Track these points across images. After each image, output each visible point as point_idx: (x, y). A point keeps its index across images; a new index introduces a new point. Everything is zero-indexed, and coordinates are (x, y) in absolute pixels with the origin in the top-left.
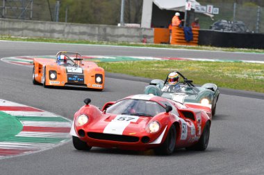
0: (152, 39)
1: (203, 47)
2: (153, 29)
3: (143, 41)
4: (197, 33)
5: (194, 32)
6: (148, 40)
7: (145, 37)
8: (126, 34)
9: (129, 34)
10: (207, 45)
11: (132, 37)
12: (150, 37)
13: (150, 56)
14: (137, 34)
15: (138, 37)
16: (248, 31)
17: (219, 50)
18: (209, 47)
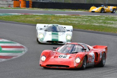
0: (13, 6)
1: (35, 9)
2: (13, 1)
3: (9, 6)
4: (31, 2)
5: (30, 2)
6: (11, 6)
7: (10, 4)
8: (2, 3)
9: (3, 3)
10: (36, 8)
11: (4, 4)
12: (12, 5)
13: (16, 13)
14: (6, 3)
15: (7, 4)
16: (52, 1)
17: (42, 10)
18: (37, 9)
